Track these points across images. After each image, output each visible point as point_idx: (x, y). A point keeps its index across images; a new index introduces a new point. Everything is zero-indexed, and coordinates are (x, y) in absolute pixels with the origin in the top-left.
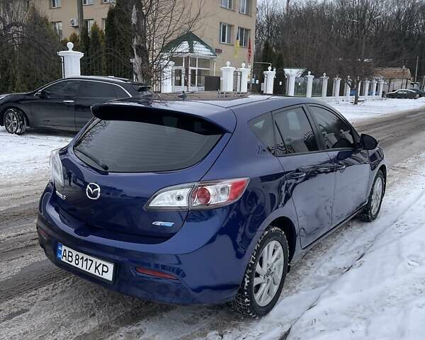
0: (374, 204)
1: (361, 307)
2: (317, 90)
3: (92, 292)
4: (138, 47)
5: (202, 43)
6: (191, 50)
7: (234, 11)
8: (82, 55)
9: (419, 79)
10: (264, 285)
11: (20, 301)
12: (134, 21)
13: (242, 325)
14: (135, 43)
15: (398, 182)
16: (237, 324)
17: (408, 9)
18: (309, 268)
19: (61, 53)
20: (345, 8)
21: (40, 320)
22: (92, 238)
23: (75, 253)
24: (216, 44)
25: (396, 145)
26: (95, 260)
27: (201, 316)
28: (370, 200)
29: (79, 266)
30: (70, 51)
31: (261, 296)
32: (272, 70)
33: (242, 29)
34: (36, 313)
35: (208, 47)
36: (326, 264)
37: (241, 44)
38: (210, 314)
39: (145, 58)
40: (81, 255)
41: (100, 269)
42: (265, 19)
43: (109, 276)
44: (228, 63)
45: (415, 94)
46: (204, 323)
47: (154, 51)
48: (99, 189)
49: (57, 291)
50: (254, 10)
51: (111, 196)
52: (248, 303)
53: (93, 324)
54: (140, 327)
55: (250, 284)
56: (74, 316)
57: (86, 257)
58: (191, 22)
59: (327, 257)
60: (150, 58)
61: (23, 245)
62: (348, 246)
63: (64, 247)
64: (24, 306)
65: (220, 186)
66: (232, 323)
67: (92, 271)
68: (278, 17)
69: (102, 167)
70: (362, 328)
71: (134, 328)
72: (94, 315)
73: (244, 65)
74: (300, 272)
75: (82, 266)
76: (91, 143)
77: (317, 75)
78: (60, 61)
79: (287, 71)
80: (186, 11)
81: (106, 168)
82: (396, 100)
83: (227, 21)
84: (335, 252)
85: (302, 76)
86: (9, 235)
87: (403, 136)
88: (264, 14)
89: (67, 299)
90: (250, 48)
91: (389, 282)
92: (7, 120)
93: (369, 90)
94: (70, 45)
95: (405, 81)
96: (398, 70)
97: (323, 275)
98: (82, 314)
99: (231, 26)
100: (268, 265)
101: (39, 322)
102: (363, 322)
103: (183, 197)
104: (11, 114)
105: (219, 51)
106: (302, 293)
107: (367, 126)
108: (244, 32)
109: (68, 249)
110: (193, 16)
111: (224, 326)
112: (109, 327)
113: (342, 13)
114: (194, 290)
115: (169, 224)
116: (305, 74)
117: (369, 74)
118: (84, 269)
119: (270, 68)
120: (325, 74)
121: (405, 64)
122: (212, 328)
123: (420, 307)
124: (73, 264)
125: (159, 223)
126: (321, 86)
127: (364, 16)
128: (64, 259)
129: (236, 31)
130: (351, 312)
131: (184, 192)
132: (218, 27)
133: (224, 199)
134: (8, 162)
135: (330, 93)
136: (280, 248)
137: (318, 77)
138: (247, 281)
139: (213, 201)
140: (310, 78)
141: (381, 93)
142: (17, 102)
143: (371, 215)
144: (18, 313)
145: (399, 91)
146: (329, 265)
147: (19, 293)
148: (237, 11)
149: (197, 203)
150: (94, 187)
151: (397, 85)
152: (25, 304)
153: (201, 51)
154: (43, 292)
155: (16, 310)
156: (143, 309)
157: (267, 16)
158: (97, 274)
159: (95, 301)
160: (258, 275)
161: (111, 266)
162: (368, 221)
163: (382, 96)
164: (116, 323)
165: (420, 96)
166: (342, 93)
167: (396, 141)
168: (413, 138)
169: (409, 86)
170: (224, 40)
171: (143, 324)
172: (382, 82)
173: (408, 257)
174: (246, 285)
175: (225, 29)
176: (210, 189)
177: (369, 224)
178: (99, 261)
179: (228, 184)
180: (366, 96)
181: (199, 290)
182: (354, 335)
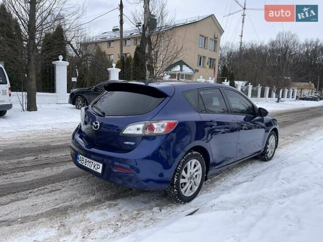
0: (270, 150)
1: (244, 201)
2: (254, 94)
3: (96, 184)
4: (148, 66)
5: (188, 66)
6: (181, 70)
7: (207, 49)
8: (120, 70)
9: (320, 90)
10: (188, 184)
11: (58, 185)
12: (147, 51)
13: (174, 206)
14: (147, 63)
15: (292, 142)
16: (171, 206)
17: (313, 49)
18: (222, 181)
19: (109, 69)
20: (274, 48)
21: (65, 194)
22: (93, 150)
23: (85, 158)
24: (196, 67)
25: (297, 124)
26: (94, 162)
27: (153, 200)
28: (266, 148)
29: (86, 166)
30: (114, 68)
31: (186, 190)
32: (227, 81)
33: (211, 59)
34: (64, 191)
35: (191, 68)
36: (233, 180)
37: (210, 67)
38: (158, 199)
39: (152, 71)
40: (88, 159)
41: (96, 167)
42: (226, 54)
43: (100, 171)
44: (201, 77)
45: (317, 98)
46: (153, 203)
47: (156, 68)
48: (99, 124)
49: (78, 182)
50: (218, 48)
51: (111, 130)
52: (176, 192)
53: (92, 198)
54: (117, 202)
55: (178, 181)
56: (83, 194)
57: (90, 160)
58: (177, 53)
59: (234, 177)
60: (154, 72)
61: (67, 160)
62: (249, 172)
63: (80, 156)
64: (59, 187)
65: (161, 123)
66: (169, 204)
67: (92, 168)
68: (234, 53)
69: (102, 113)
70: (240, 211)
71: (114, 202)
72: (94, 194)
73: (210, 78)
74: (216, 183)
75: (88, 166)
76: (103, 103)
77: (255, 85)
78: (108, 73)
79: (236, 82)
80: (175, 47)
81: (104, 114)
82: (305, 101)
83: (202, 54)
84: (240, 174)
85: (246, 85)
86: (62, 155)
87: (303, 120)
88: (226, 52)
89: (83, 186)
90: (215, 69)
91: (265, 190)
92: (77, 102)
93: (288, 95)
94: (114, 65)
95: (311, 90)
96: (307, 84)
97: (229, 185)
98: (88, 193)
99: (204, 57)
100: (191, 173)
101: (64, 195)
102: (243, 208)
103: (140, 129)
104: (79, 99)
105: (197, 71)
106: (213, 193)
107: (282, 114)
108: (212, 61)
109: (82, 157)
110: (179, 49)
111: (163, 206)
112: (100, 200)
113: (272, 51)
114: (143, 181)
115: (133, 143)
116: (247, 84)
117: (287, 85)
118: (89, 167)
119: (226, 80)
120: (259, 85)
121: (311, 81)
122: (157, 206)
123: (281, 204)
124: (84, 164)
125: (127, 143)
126: (257, 91)
127: (286, 52)
128: (80, 162)
129: (207, 60)
130: (237, 203)
131: (141, 126)
132: (197, 57)
133: (163, 130)
134: (73, 122)
135: (262, 96)
136: (199, 164)
137: (256, 86)
138: (176, 179)
139: (155, 132)
140: (250, 87)
141: (295, 97)
142: (83, 93)
143: (267, 157)
144: (55, 190)
145: (307, 96)
146: (234, 181)
147: (59, 181)
148: (208, 49)
149: (147, 132)
150: (96, 123)
151: (306, 93)
152: (60, 187)
153: (186, 70)
154: (70, 182)
155: (54, 189)
156: (121, 194)
157: (228, 53)
158: (94, 170)
159: (97, 188)
160: (184, 178)
161: (101, 165)
162: (265, 160)
163: (296, 99)
164: (105, 199)
165: (320, 100)
166: (270, 96)
167: (297, 122)
168: (309, 121)
169: (313, 94)
170: (200, 65)
171: (119, 201)
172: (296, 91)
173: (282, 179)
174: (175, 181)
175: (201, 59)
176: (155, 125)
177: (266, 163)
178: (96, 163)
179: (165, 123)
180: (286, 98)
181: (147, 181)
182: (235, 214)
